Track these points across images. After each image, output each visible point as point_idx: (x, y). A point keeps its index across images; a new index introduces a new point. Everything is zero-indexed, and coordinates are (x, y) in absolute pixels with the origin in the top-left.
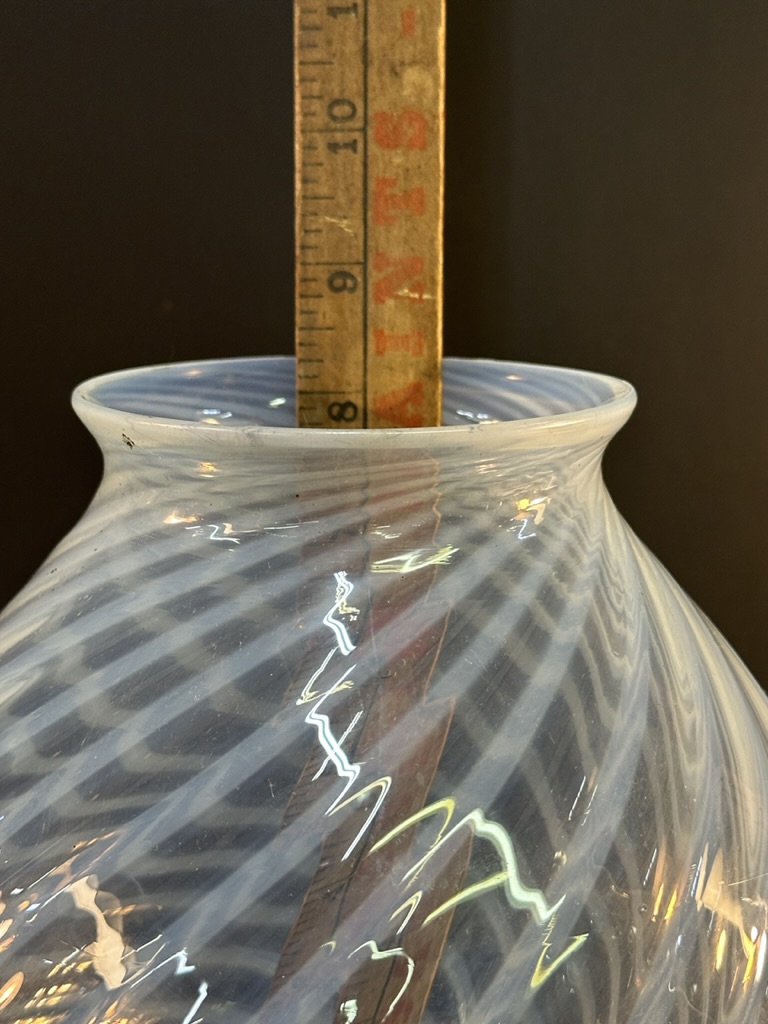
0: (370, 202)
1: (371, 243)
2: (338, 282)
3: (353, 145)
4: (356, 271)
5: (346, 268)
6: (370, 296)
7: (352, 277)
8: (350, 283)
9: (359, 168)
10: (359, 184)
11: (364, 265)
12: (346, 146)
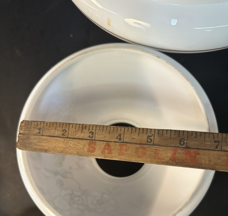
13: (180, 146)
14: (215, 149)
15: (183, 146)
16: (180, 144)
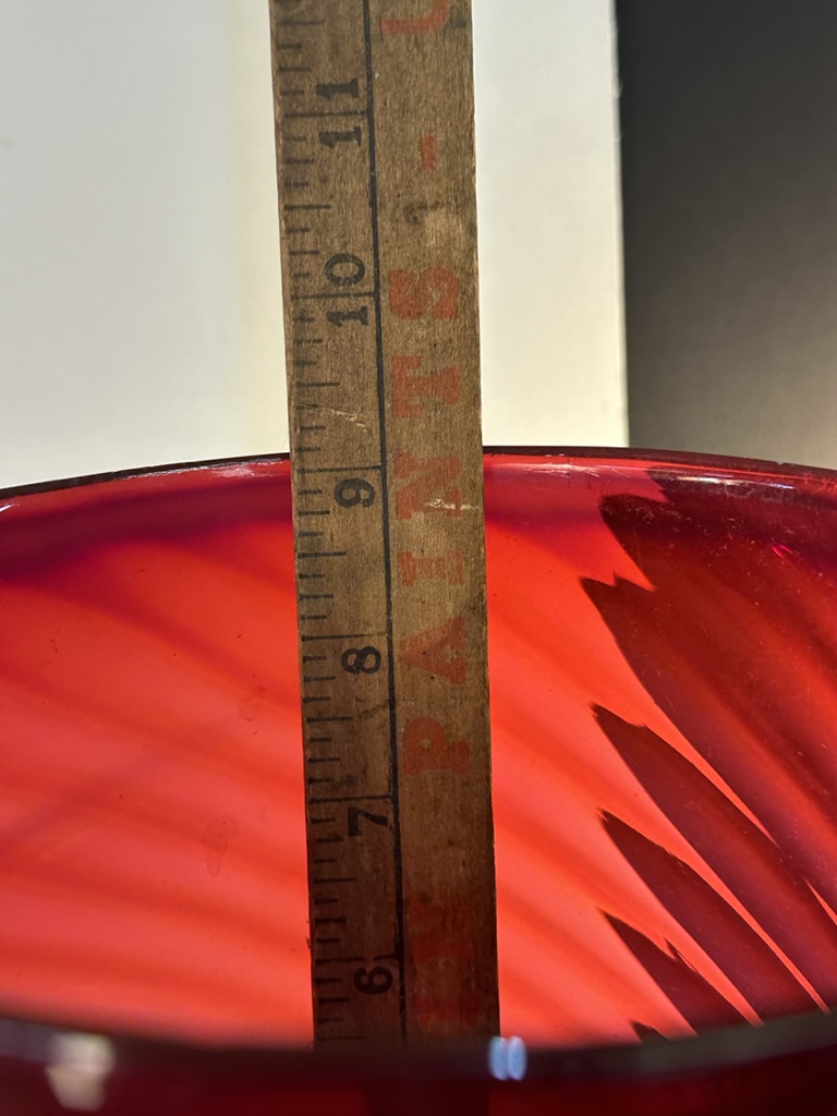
0: (387, 388)
1: (390, 440)
2: (349, 494)
3: (361, 316)
4: (372, 478)
5: (358, 475)
6: (392, 509)
7: (367, 486)
8: (364, 494)
9: (370, 345)
10: (372, 364)
11: (382, 469)
12: (352, 315)
13: (398, 988)
14: (391, 828)
15: (395, 973)
16: (384, 988)
